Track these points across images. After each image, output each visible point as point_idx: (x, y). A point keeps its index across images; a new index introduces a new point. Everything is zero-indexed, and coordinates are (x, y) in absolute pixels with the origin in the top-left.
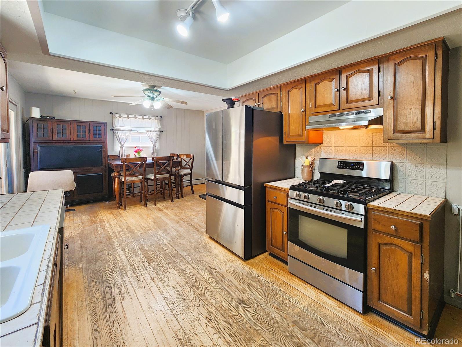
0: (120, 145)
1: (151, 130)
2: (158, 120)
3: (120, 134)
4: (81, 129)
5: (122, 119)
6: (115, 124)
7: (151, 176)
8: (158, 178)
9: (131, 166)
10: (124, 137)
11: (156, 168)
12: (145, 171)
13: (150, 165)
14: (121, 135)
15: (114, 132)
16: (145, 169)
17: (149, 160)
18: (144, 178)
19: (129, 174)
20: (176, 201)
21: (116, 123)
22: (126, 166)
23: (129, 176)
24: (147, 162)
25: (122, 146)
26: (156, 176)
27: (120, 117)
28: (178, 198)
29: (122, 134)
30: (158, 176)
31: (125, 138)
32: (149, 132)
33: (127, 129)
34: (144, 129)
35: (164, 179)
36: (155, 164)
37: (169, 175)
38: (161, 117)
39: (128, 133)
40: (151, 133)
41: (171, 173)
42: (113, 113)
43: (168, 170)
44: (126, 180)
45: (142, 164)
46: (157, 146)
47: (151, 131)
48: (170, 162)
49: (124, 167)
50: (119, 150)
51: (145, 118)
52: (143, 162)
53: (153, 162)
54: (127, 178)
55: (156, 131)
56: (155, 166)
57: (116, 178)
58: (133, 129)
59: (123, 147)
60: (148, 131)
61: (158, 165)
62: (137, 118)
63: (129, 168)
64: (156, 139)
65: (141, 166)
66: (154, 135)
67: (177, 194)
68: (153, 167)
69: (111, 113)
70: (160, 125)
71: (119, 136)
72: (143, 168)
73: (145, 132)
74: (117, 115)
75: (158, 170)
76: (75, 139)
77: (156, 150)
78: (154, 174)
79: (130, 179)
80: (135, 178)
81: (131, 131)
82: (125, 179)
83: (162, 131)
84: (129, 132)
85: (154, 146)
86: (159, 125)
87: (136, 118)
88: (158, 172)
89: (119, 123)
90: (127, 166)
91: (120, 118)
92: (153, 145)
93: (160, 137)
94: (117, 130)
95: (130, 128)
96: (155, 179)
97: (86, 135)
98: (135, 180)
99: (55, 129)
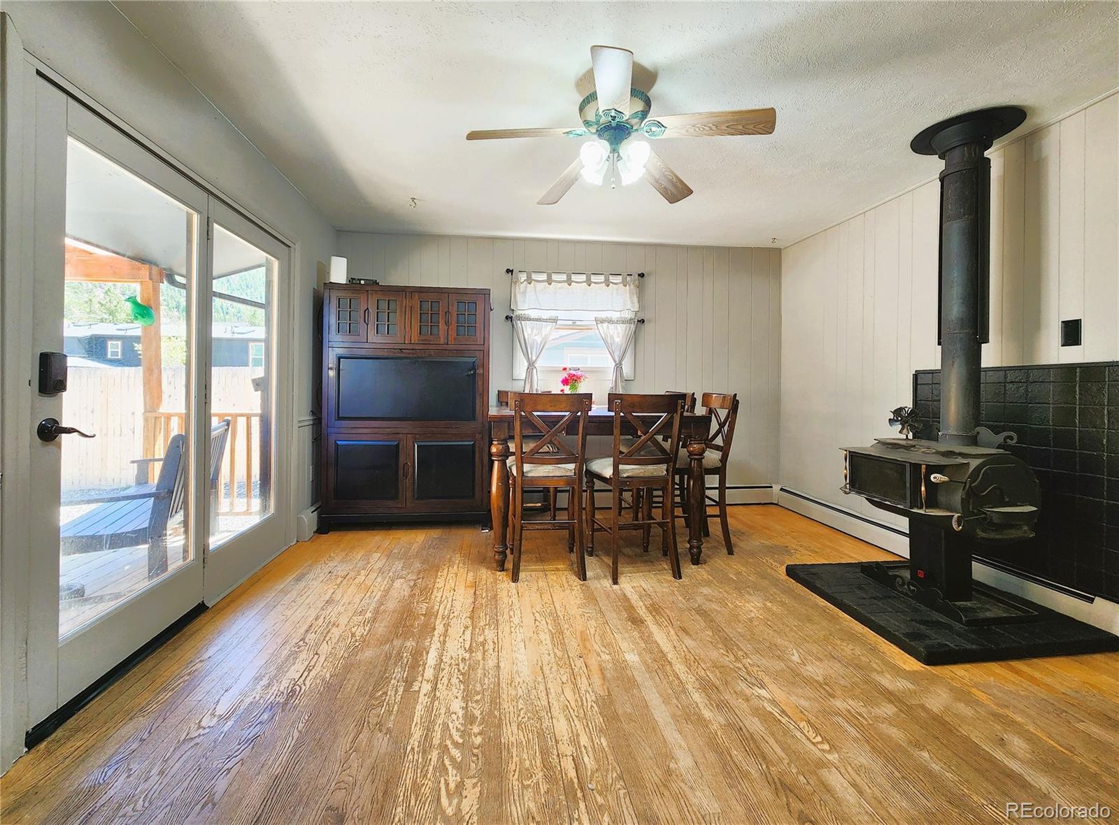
0: (526, 364)
1: (609, 316)
2: (632, 286)
3: (528, 331)
4: (430, 312)
5: (535, 288)
6: (516, 302)
7: (605, 467)
8: (627, 477)
9: (540, 423)
10: (539, 339)
11: (622, 437)
12: (584, 445)
13: (602, 426)
14: (530, 333)
15: (513, 326)
16: (584, 439)
17: (599, 408)
18: (580, 469)
19: (535, 451)
20: (689, 570)
21: (519, 298)
22: (522, 423)
23: (535, 458)
24: (590, 413)
25: (531, 365)
26: (621, 467)
27: (529, 280)
28: (696, 561)
29: (532, 331)
30: (628, 470)
31: (539, 342)
32: (605, 325)
33: (545, 315)
34: (590, 316)
35: (650, 482)
36: (617, 424)
37: (667, 470)
38: (639, 275)
39: (549, 328)
40: (611, 326)
41: (675, 463)
42: (512, 271)
43: (663, 450)
44: (523, 472)
45: (573, 423)
46: (627, 369)
47: (610, 321)
48: (672, 417)
49: (517, 425)
50: (524, 378)
51: (595, 283)
52: (579, 414)
53: (613, 414)
54: (527, 467)
55: (623, 322)
56: (617, 431)
57: (496, 463)
58: (561, 315)
59: (535, 370)
60: (602, 321)
61: (628, 427)
62: (592, 284)
63: (532, 430)
64: (624, 346)
65: (571, 427)
66: (618, 334)
67: (695, 543)
68: (612, 435)
69: (508, 271)
70: (636, 300)
71: (526, 337)
72: (577, 435)
73: (595, 323)
74: (523, 277)
75: (629, 444)
76: (415, 341)
77: (622, 381)
78: (612, 459)
79: (534, 471)
80: (550, 467)
81: (555, 320)
82: (520, 469)
83: (643, 321)
84: (550, 325)
85: (619, 366)
86: (633, 303)
87: (569, 281)
88: (630, 454)
89: (527, 297)
90: (528, 423)
91: (530, 283)
92: (614, 364)
93: (635, 339)
94: (520, 318)
95: (553, 314)
96: (618, 483)
97: (440, 327)
98: (551, 475)
99: (373, 311)
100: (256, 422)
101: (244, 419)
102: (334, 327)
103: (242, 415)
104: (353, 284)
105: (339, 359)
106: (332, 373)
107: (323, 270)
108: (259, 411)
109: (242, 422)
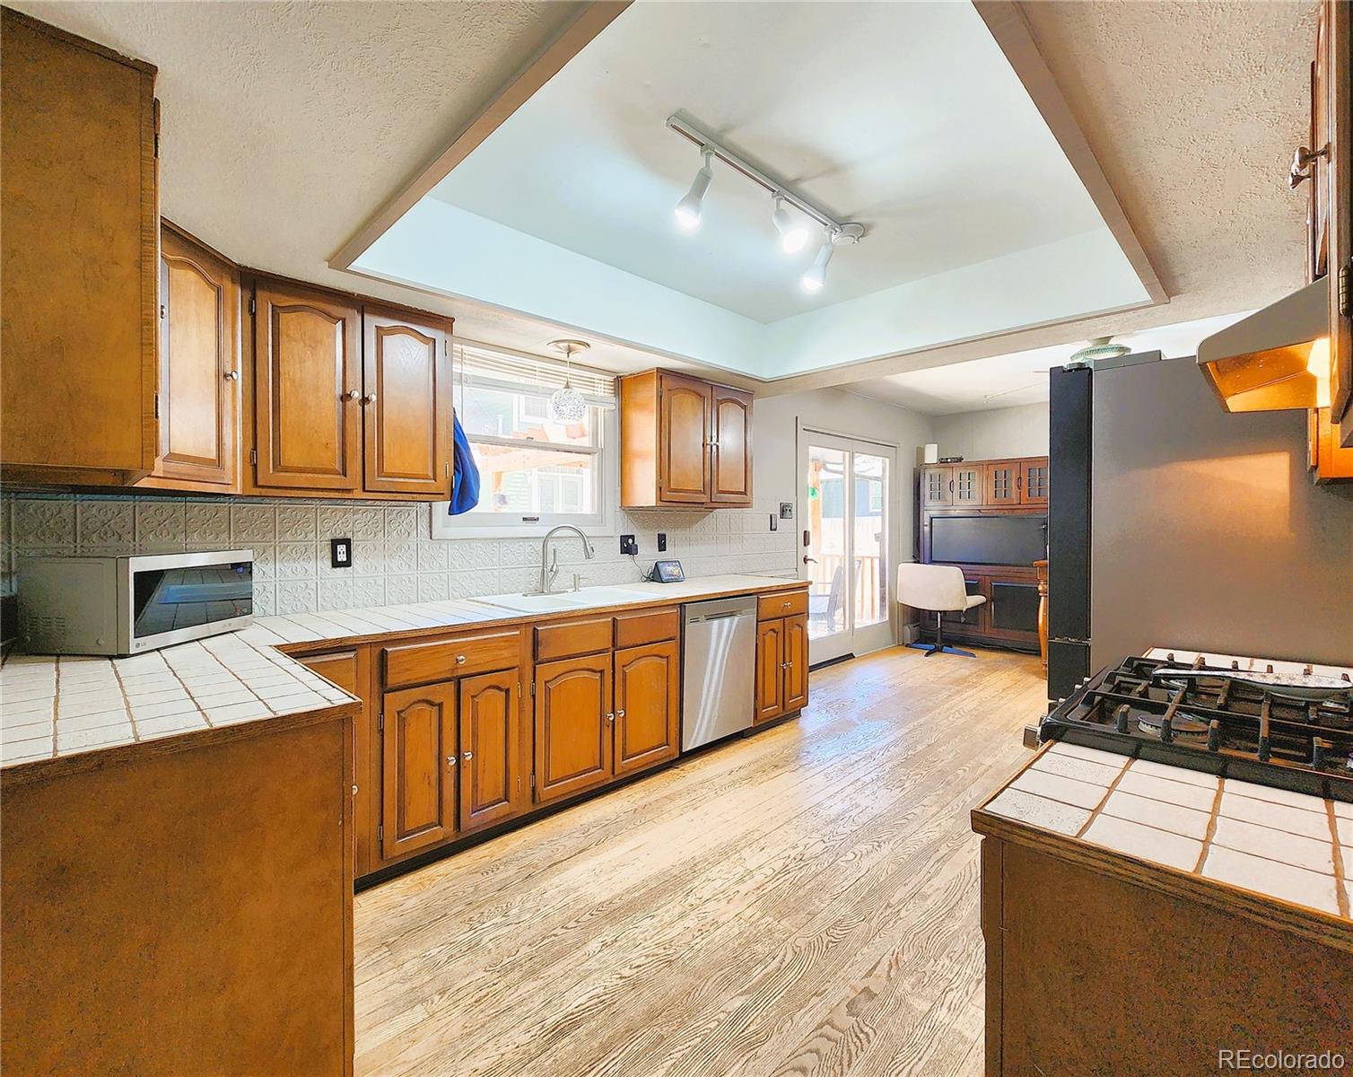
4: (1003, 479)
76: (991, 503)
99: (957, 481)
100: (877, 562)
101: (869, 560)
102: (928, 496)
103: (868, 557)
104: (943, 461)
105: (932, 518)
106: (927, 529)
107: (920, 453)
108: (878, 555)
109: (868, 562)
